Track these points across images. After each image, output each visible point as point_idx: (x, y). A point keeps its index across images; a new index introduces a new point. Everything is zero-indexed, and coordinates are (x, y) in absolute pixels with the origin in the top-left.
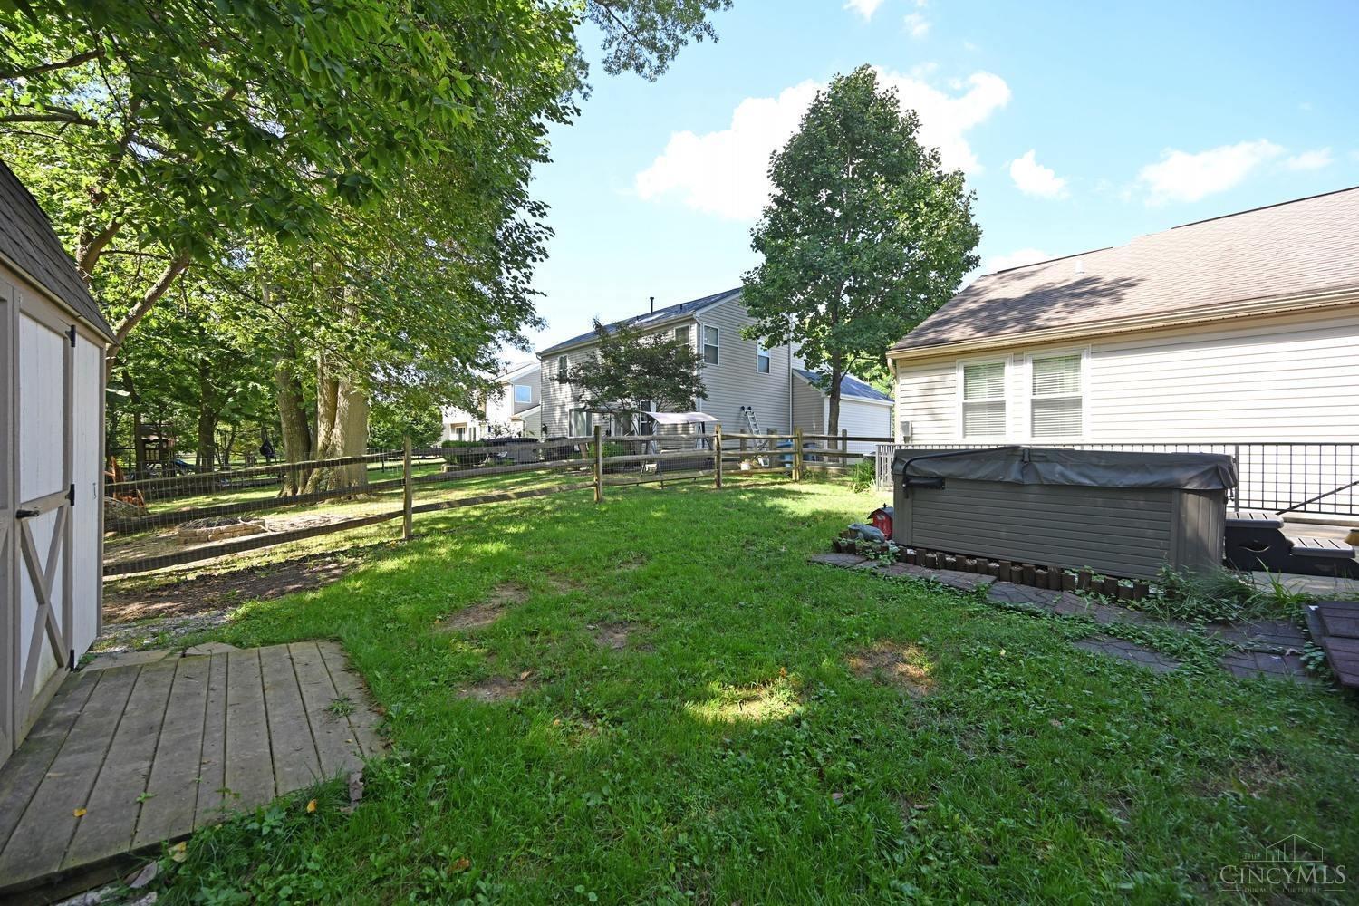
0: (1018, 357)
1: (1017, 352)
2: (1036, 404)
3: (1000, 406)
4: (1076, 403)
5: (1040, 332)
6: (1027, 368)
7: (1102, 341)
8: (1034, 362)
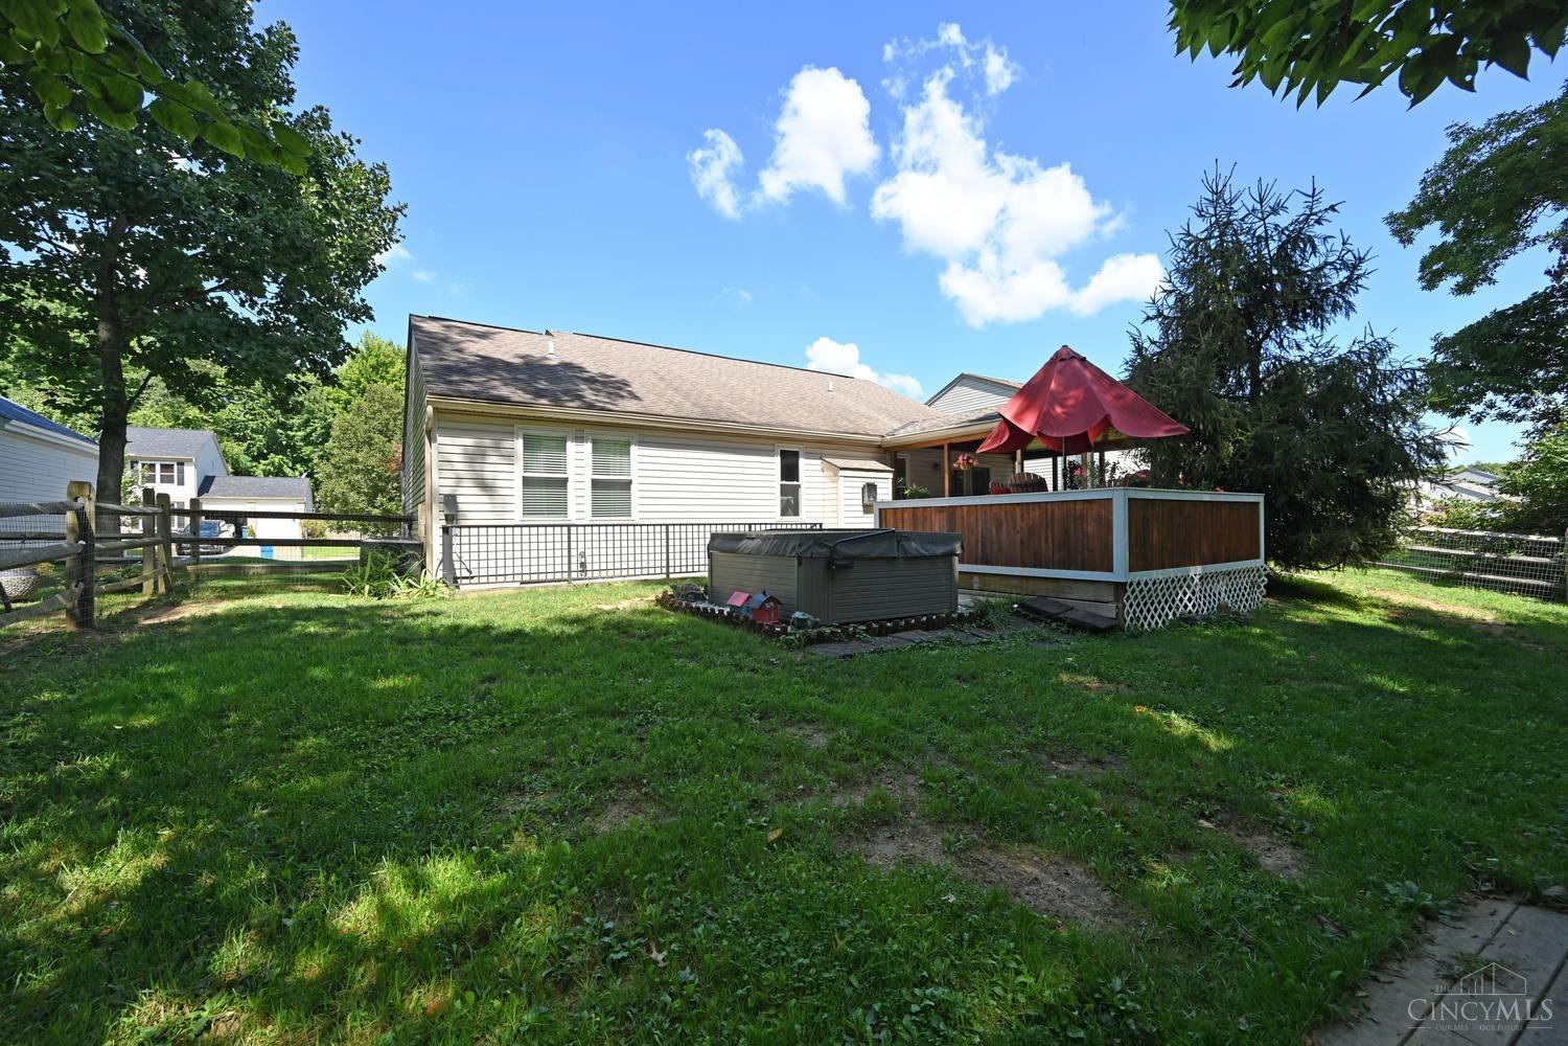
0: (580, 434)
1: (580, 430)
2: (596, 484)
3: (563, 483)
4: (627, 485)
5: (602, 413)
6: (588, 447)
7: (646, 432)
8: (594, 442)
